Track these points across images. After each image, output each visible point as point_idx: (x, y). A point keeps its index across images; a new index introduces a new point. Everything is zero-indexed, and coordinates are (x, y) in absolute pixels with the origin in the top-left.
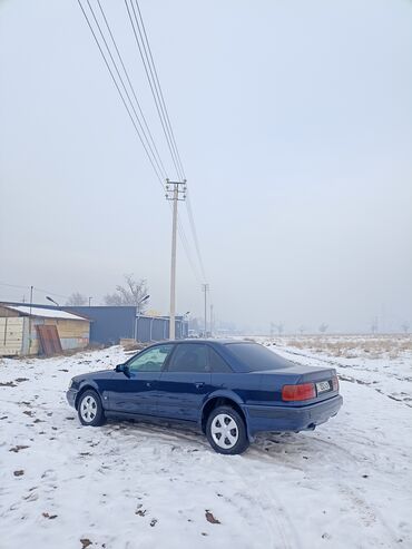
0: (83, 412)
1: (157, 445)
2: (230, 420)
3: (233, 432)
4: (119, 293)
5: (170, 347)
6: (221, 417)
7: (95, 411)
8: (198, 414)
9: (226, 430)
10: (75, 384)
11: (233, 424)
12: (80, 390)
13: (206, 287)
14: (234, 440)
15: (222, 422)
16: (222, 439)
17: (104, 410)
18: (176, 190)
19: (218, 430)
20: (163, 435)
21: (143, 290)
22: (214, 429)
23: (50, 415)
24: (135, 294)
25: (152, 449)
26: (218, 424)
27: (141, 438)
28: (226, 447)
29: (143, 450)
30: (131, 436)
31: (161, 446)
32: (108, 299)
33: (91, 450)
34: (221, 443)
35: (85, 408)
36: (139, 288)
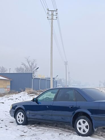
0: (18, 119)
1: (52, 133)
2: (85, 122)
3: (87, 127)
4: (23, 66)
5: (56, 91)
6: (81, 121)
7: (23, 119)
8: (70, 119)
9: (83, 126)
10: (13, 107)
11: (87, 124)
12: (16, 110)
13: (66, 63)
14: (87, 130)
15: (82, 123)
16: (82, 130)
17: (27, 118)
18: (53, 15)
19: (80, 126)
20: (54, 129)
21: (34, 64)
22: (78, 126)
23: (2, 121)
24: (31, 67)
25: (51, 134)
26: (80, 124)
27: (44, 130)
28: (83, 133)
29: (47, 134)
30: (40, 129)
31: (55, 133)
32: (18, 69)
33: (24, 134)
34: (81, 132)
35: (19, 117)
36: (33, 64)
